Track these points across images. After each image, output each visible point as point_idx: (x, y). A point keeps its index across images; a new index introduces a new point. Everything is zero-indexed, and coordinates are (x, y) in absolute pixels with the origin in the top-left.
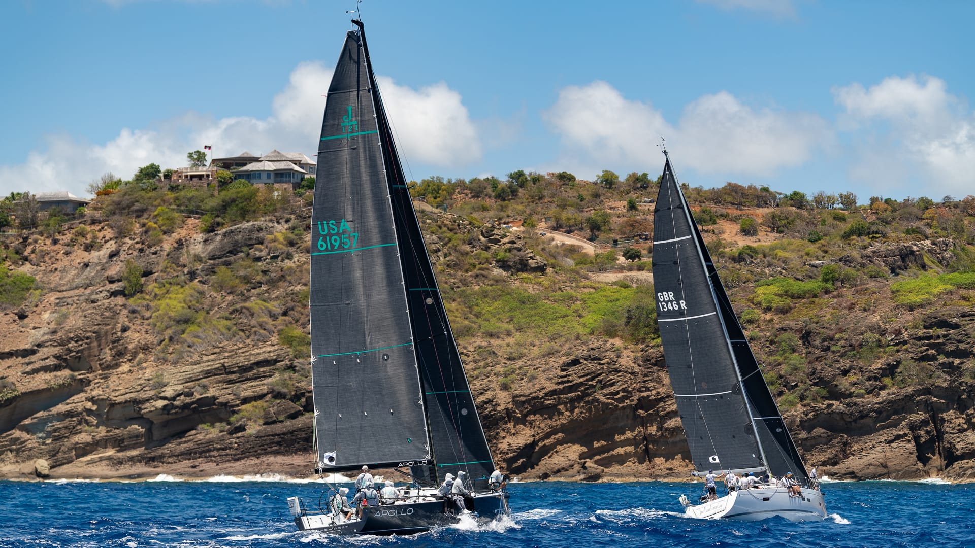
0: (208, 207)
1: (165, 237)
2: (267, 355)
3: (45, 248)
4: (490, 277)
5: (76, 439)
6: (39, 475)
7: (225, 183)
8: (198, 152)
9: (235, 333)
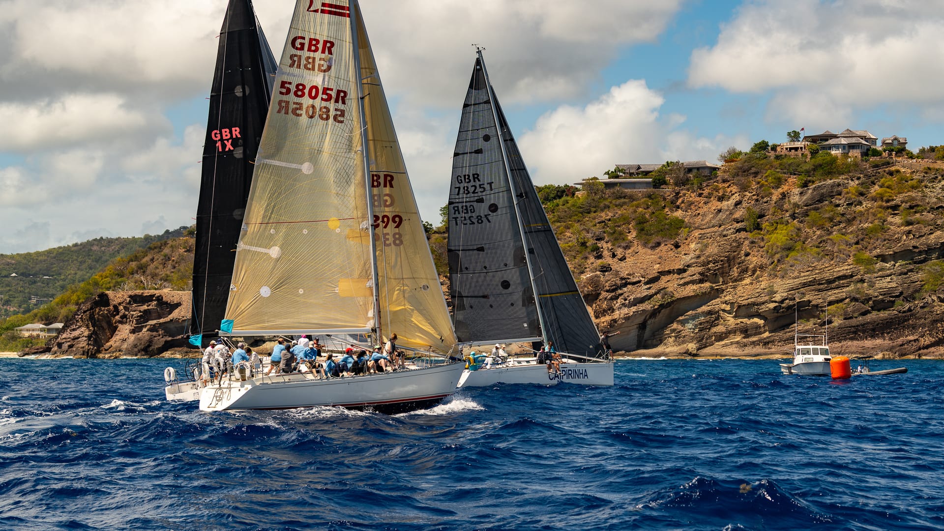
0: (802, 170)
1: (773, 191)
3: (691, 199)
5: (715, 330)
6: (690, 354)
7: (814, 153)
8: (794, 131)
9: (823, 257)
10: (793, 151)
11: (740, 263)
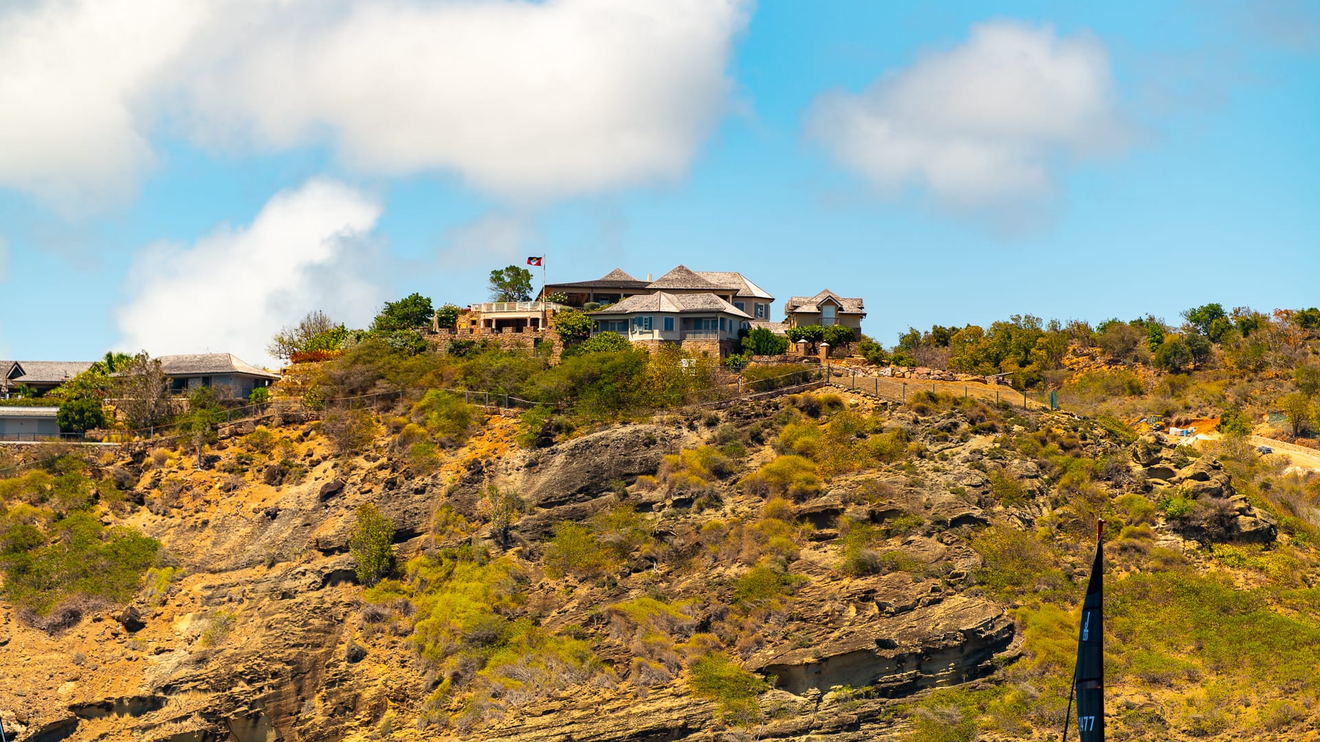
0: (536, 391)
1: (442, 455)
2: (664, 716)
3: (181, 475)
4: (1154, 552)
7: (574, 338)
8: (513, 269)
9: (596, 667)
10: (508, 331)
11: (331, 684)
